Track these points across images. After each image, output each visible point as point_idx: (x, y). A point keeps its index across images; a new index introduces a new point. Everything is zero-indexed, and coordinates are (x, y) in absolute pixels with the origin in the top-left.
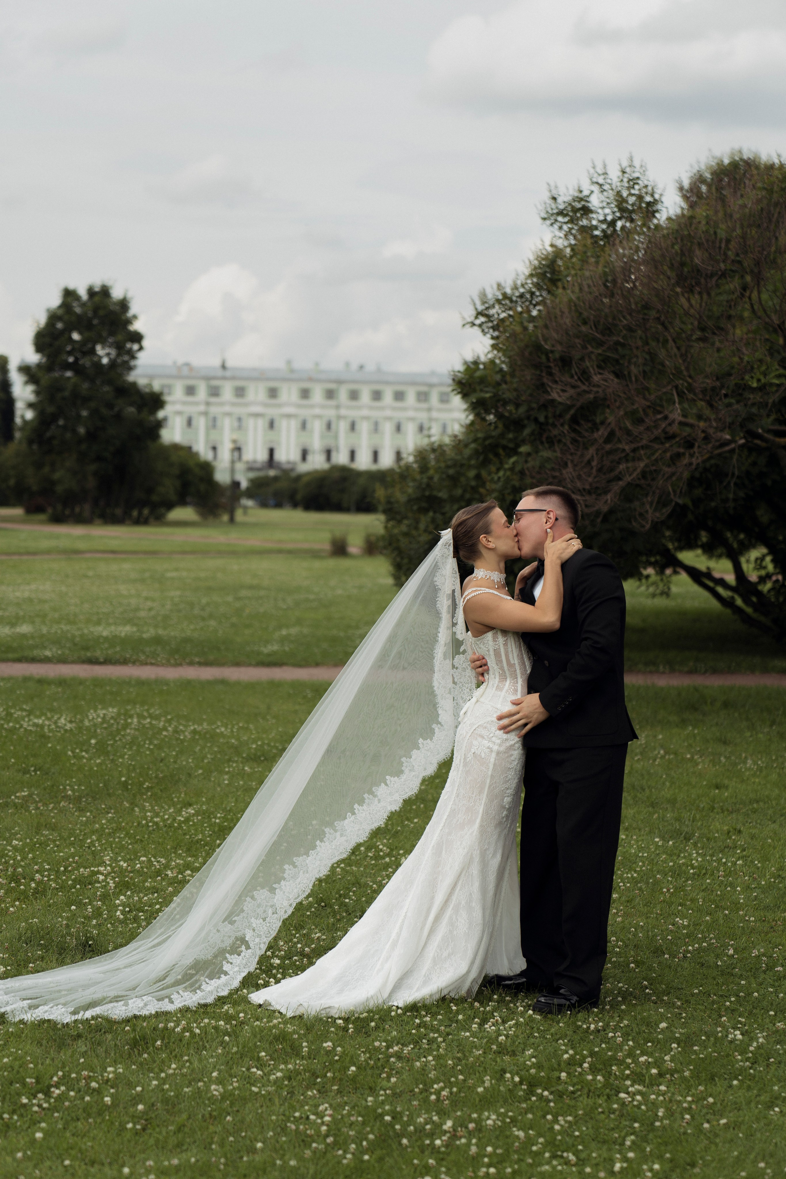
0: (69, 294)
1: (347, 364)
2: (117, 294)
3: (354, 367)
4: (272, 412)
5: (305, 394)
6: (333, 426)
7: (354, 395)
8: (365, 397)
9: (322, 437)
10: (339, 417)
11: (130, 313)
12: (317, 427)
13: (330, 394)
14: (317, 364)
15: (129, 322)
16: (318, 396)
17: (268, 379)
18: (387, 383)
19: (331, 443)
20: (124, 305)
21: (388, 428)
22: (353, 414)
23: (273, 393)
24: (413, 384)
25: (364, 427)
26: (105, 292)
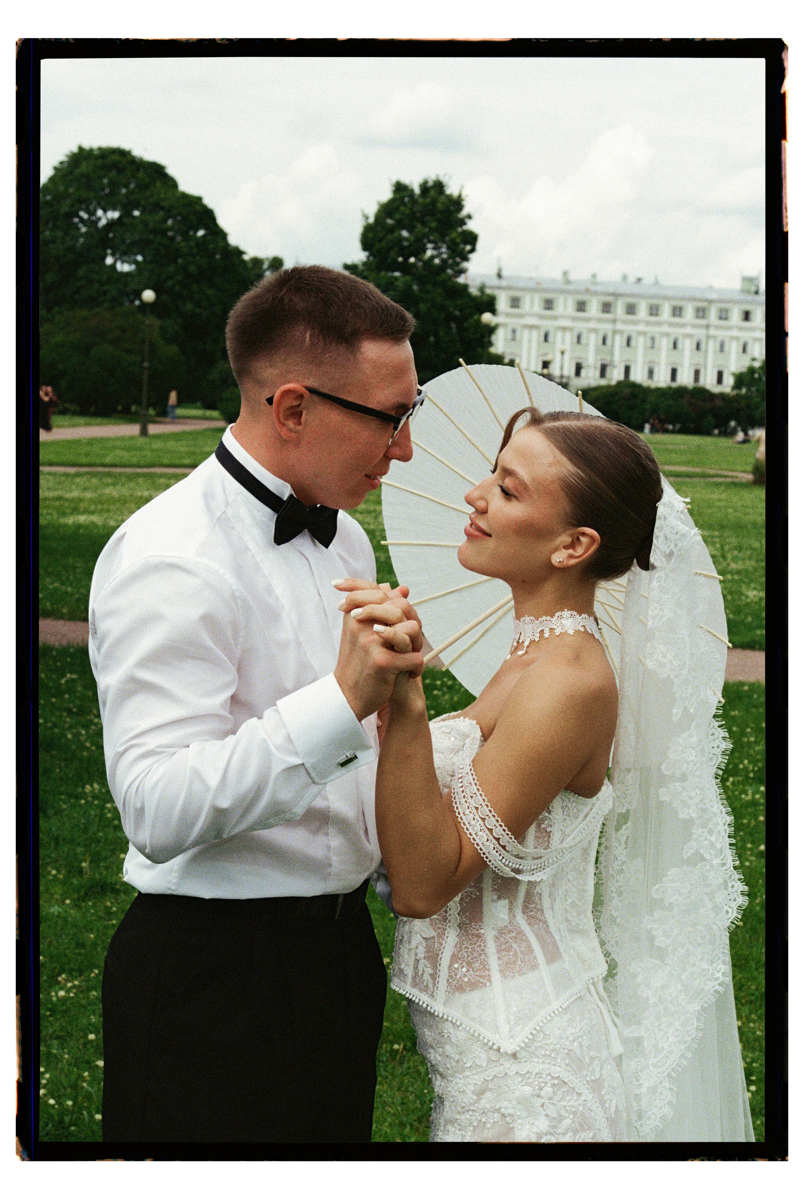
0: (400, 188)
1: (625, 278)
2: (452, 190)
3: (632, 279)
4: (547, 324)
5: (581, 306)
6: (609, 341)
7: (631, 309)
8: (642, 311)
9: (597, 351)
10: (615, 332)
11: (464, 213)
12: (592, 341)
13: (607, 307)
14: (594, 276)
15: (462, 222)
16: (594, 308)
17: (546, 290)
18: (666, 298)
19: (607, 359)
20: (457, 203)
21: (665, 344)
22: (629, 329)
23: (549, 304)
24: (693, 299)
25: (640, 343)
26: (439, 186)
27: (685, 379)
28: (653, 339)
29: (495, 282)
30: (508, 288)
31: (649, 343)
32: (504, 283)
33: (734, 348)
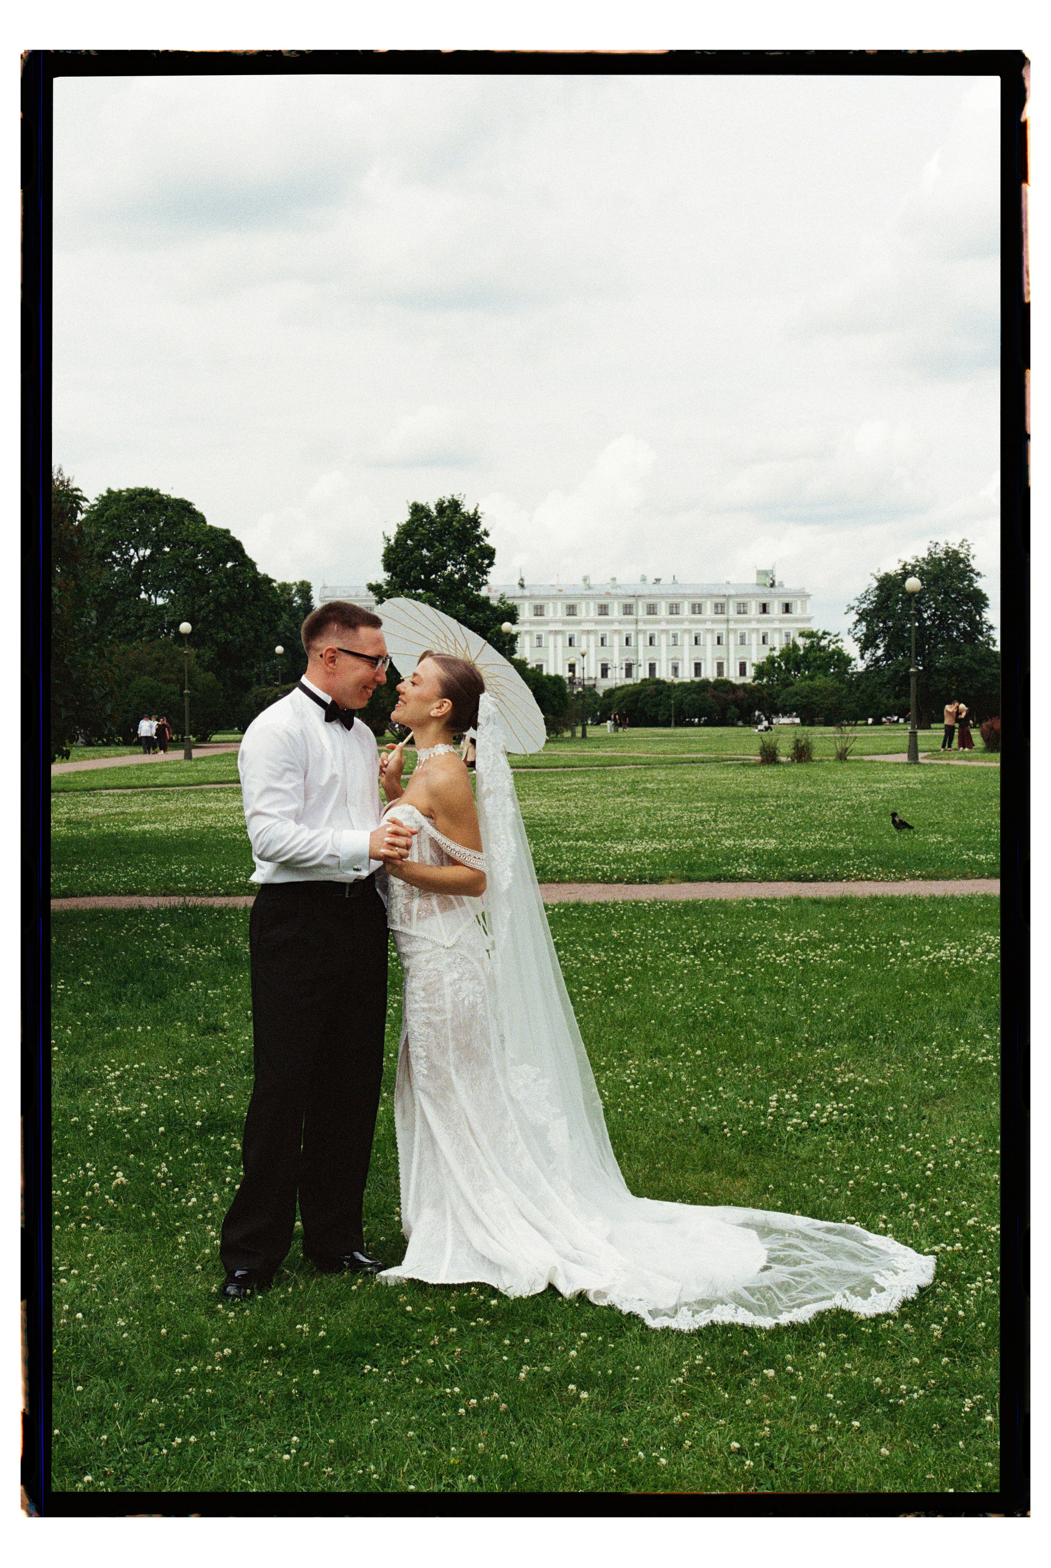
0: (417, 510)
1: (644, 579)
2: (468, 508)
3: (651, 580)
4: (571, 629)
5: (603, 610)
6: (632, 641)
7: (652, 610)
8: (663, 610)
9: (621, 652)
10: (638, 632)
11: (481, 529)
12: (617, 642)
13: (628, 609)
14: (614, 579)
15: (479, 538)
16: (616, 611)
17: (567, 597)
18: (684, 596)
19: (632, 659)
20: (474, 521)
21: (687, 640)
22: (651, 628)
23: (571, 610)
24: (711, 596)
25: (663, 641)
26: (455, 505)
27: (709, 673)
28: (675, 636)
29: (519, 592)
30: (531, 597)
31: (671, 642)
32: (526, 592)
33: (754, 640)
